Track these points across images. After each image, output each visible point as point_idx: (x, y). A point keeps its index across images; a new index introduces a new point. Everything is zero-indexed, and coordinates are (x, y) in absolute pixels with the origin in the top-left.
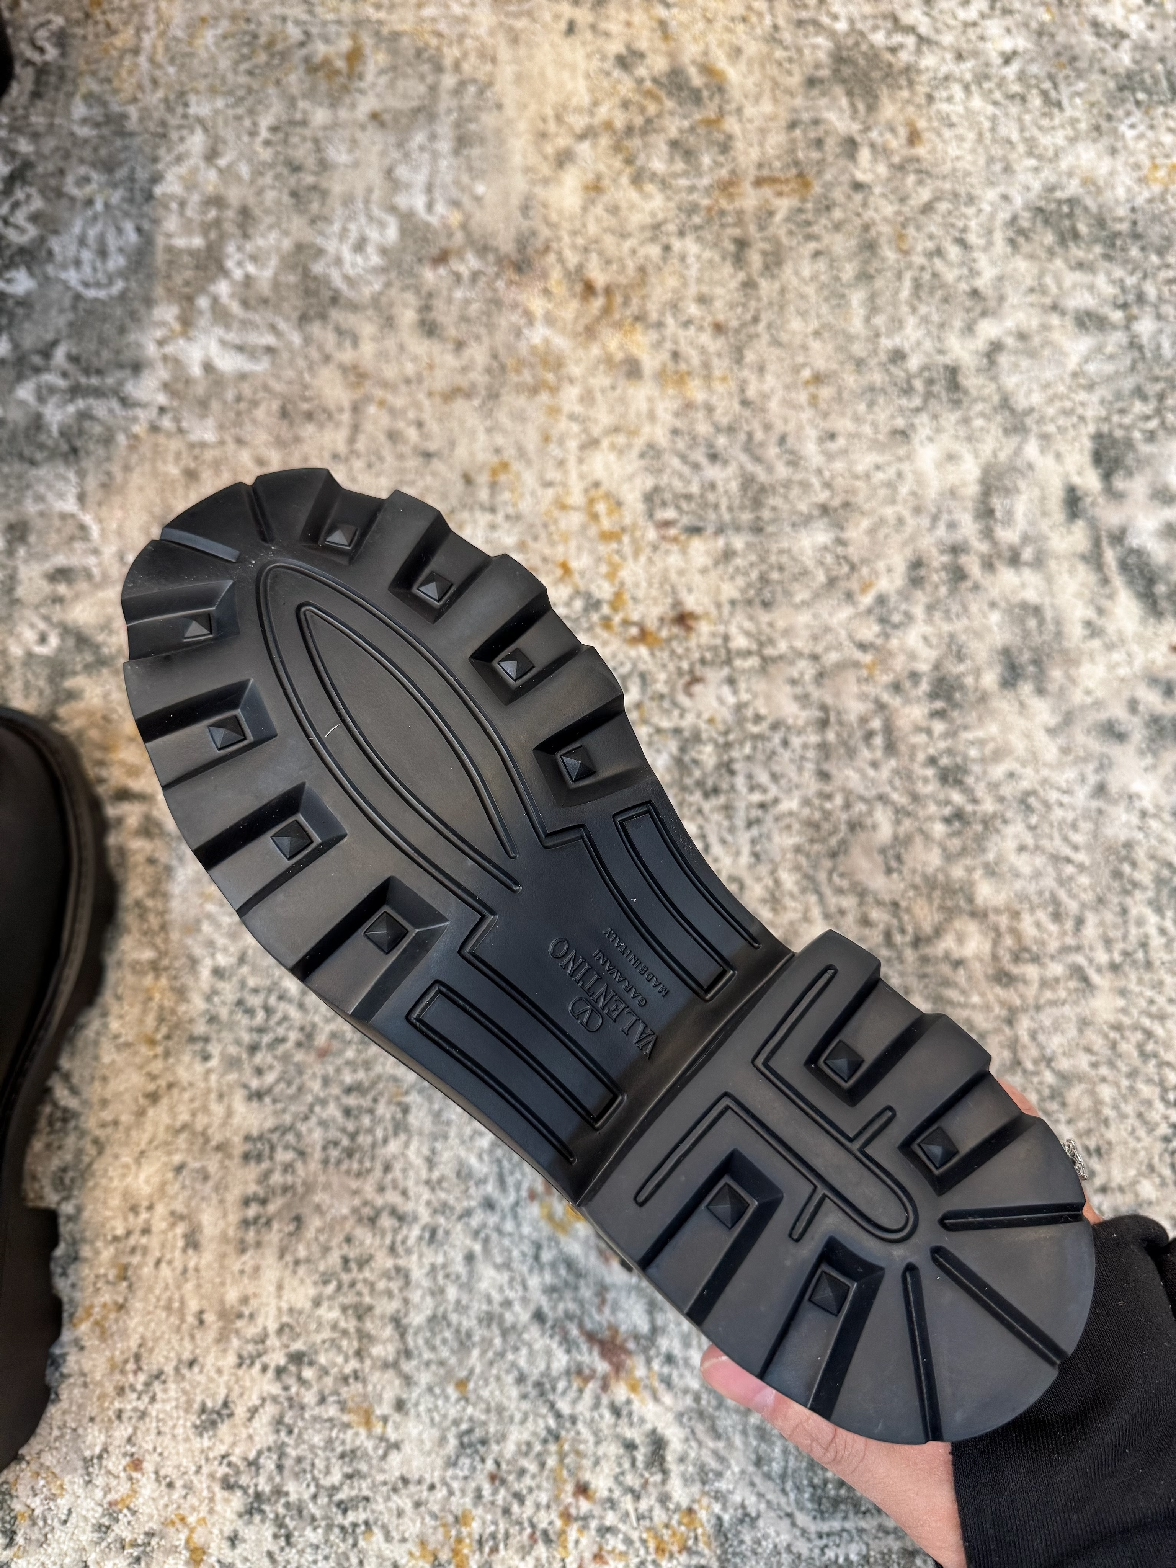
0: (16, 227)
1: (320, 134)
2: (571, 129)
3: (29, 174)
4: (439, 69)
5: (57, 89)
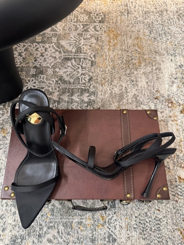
0: (91, 88)
1: (135, 75)
2: (174, 77)
3: (92, 79)
4: (153, 66)
5: (95, 65)
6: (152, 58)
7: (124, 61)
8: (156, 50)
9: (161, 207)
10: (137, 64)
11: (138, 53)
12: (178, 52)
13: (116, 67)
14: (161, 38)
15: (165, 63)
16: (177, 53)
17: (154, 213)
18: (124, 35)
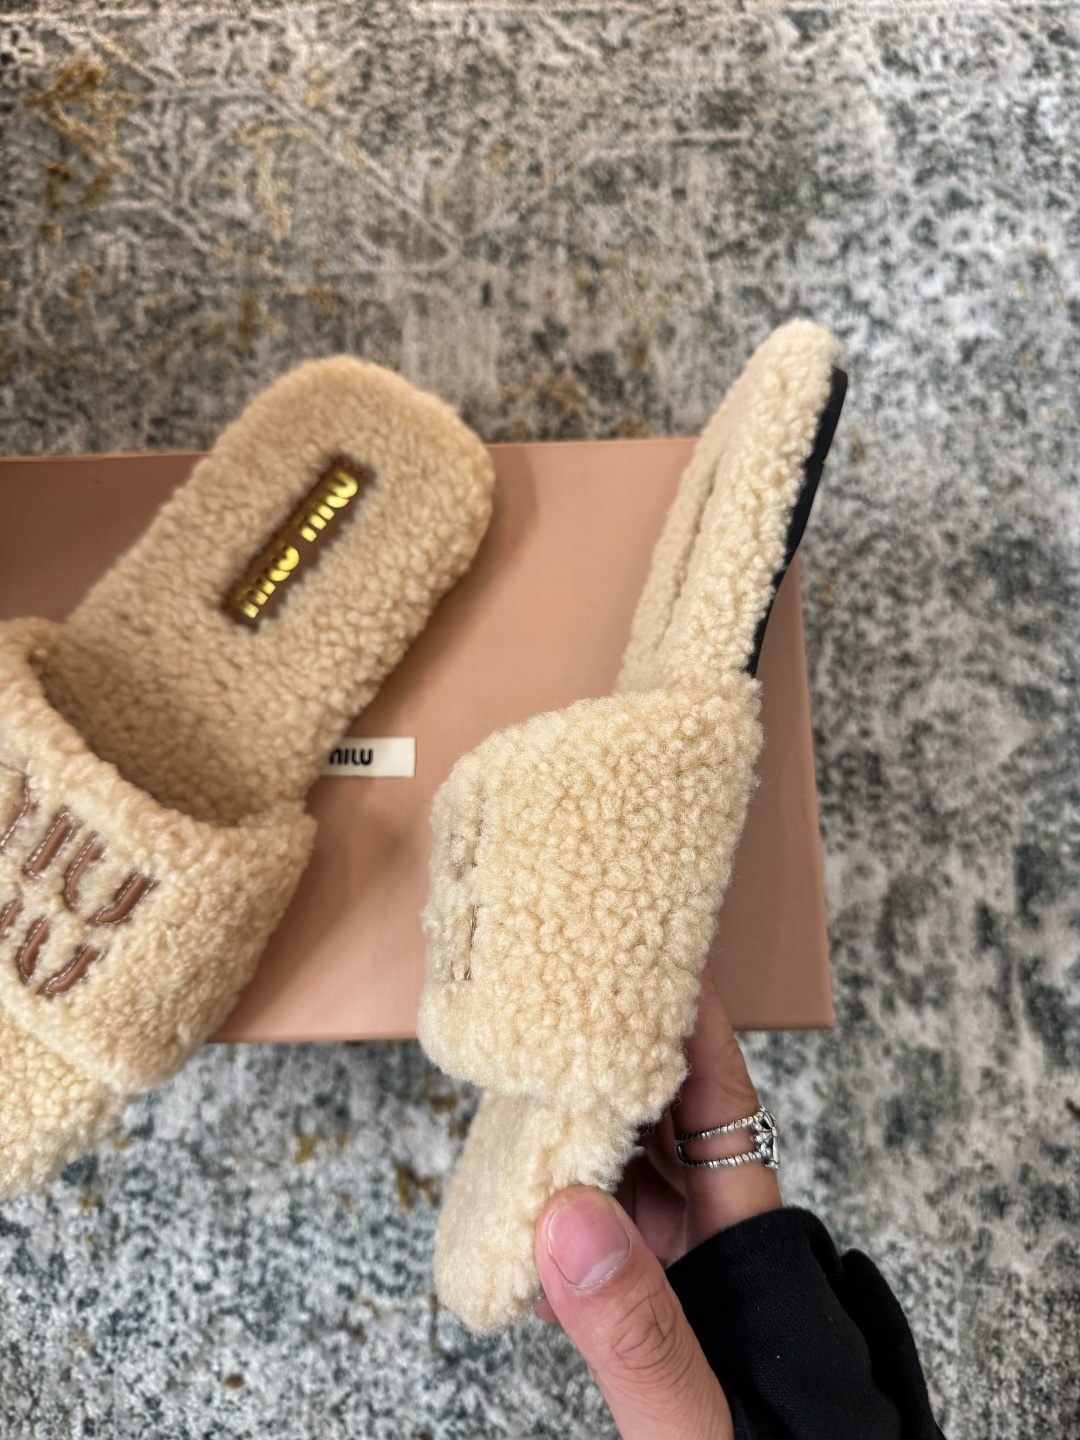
6: (344, 288)
7: (140, 318)
8: (390, 213)
9: (255, 1365)
10: (231, 336)
11: (250, 252)
12: (546, 224)
13: (76, 371)
14: (434, 110)
15: (433, 324)
16: (538, 236)
17: (208, 1400)
18: (165, 105)
